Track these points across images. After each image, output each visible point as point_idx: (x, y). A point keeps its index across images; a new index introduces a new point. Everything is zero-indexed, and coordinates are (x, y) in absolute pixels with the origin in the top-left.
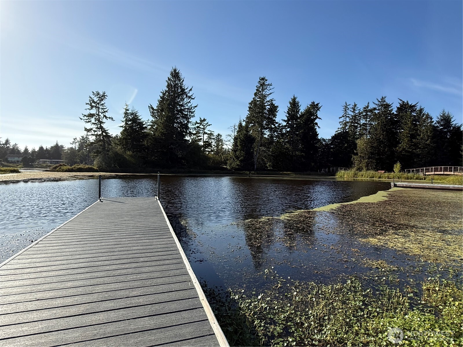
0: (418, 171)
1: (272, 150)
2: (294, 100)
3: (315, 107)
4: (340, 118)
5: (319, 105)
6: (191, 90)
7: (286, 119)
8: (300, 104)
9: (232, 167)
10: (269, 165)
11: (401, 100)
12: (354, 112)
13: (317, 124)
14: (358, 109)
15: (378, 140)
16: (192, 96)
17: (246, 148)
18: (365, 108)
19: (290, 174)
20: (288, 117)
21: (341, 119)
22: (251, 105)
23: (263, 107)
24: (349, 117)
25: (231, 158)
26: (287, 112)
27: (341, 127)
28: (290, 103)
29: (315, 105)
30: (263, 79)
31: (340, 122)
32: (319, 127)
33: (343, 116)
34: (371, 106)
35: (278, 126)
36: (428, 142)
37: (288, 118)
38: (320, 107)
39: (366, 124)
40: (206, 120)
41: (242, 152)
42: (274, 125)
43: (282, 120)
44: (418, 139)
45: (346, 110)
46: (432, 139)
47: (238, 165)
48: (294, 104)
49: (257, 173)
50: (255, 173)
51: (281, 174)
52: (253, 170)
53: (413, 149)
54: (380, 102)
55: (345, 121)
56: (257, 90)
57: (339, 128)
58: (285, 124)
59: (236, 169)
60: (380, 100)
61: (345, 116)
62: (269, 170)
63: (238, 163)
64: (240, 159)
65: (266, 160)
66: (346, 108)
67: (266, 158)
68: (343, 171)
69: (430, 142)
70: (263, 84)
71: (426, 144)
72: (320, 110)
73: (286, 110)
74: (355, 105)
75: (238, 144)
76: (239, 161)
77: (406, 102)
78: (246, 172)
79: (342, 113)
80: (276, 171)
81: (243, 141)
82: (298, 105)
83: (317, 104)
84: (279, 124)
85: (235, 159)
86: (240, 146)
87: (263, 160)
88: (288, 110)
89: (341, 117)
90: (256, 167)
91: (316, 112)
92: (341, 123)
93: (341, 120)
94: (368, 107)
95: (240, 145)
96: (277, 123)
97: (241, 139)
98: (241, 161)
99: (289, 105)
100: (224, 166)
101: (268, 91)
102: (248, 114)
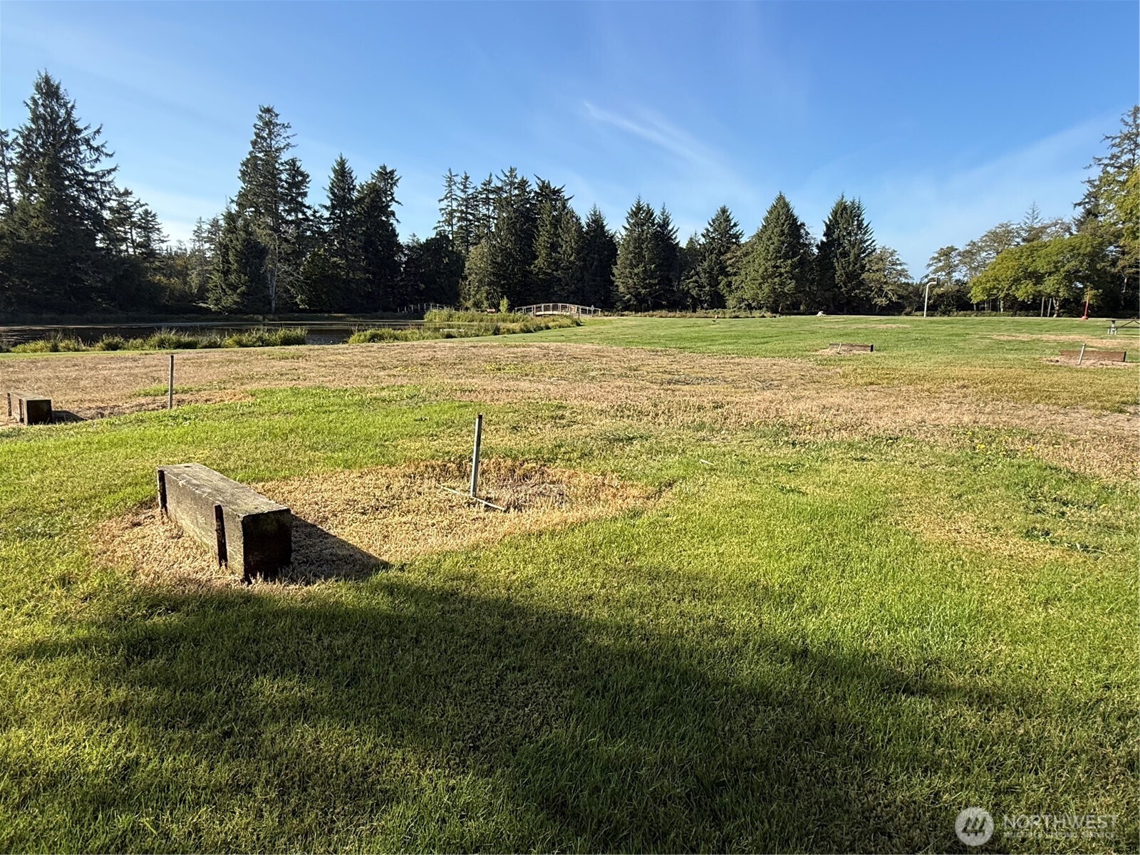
0: (529, 310)
1: (304, 269)
2: (342, 164)
3: (387, 176)
4: (440, 201)
5: (395, 173)
6: (98, 132)
7: (328, 203)
8: (354, 175)
9: (223, 307)
10: (302, 301)
11: (539, 179)
12: (465, 192)
13: (393, 214)
14: (472, 186)
15: (503, 250)
16: (103, 146)
17: (251, 268)
18: (485, 185)
19: (345, 317)
20: (331, 200)
21: (442, 202)
22: (247, 167)
23: (274, 175)
24: (456, 199)
25: (216, 286)
26: (328, 188)
27: (444, 219)
28: (335, 171)
29: (387, 173)
30: (268, 111)
31: (441, 209)
32: (397, 221)
33: (446, 198)
34: (496, 183)
35: (314, 215)
36: (572, 258)
37: (332, 204)
38: (397, 180)
39: (489, 217)
40: (131, 193)
41: (242, 276)
42: (304, 213)
43: (320, 205)
44: (559, 253)
45: (450, 186)
46: (578, 253)
47: (236, 303)
48: (342, 174)
49: (279, 318)
50: (276, 318)
51: (327, 319)
52: (269, 312)
53: (553, 270)
54: (506, 176)
55: (450, 208)
56: (257, 135)
57: (439, 222)
58: (327, 214)
59: (231, 311)
60: (508, 174)
61: (451, 196)
62: (304, 311)
63: (236, 298)
64: (238, 291)
65: (292, 290)
66: (450, 181)
67: (293, 287)
68: (435, 311)
69: (575, 258)
70: (268, 121)
71: (570, 262)
72: (398, 184)
73: (328, 185)
74: (467, 178)
75: (231, 259)
76: (238, 294)
77: (547, 182)
78: (255, 317)
79: (444, 192)
80: (315, 312)
81: (241, 252)
82: (351, 178)
83: (392, 172)
84: (315, 212)
85: (227, 290)
86: (236, 265)
87: (287, 291)
88: (332, 184)
89: (443, 200)
90: (274, 305)
91: (392, 188)
92: (443, 212)
93: (444, 204)
94: (490, 182)
95: (237, 261)
96: (309, 208)
97: (236, 250)
98: (243, 294)
99: (332, 176)
100: (201, 304)
101: (283, 140)
102: (242, 188)
